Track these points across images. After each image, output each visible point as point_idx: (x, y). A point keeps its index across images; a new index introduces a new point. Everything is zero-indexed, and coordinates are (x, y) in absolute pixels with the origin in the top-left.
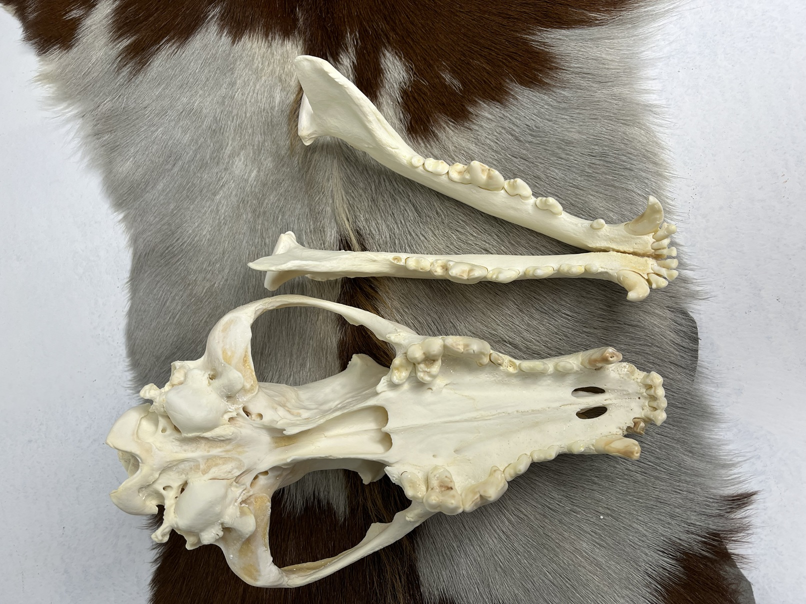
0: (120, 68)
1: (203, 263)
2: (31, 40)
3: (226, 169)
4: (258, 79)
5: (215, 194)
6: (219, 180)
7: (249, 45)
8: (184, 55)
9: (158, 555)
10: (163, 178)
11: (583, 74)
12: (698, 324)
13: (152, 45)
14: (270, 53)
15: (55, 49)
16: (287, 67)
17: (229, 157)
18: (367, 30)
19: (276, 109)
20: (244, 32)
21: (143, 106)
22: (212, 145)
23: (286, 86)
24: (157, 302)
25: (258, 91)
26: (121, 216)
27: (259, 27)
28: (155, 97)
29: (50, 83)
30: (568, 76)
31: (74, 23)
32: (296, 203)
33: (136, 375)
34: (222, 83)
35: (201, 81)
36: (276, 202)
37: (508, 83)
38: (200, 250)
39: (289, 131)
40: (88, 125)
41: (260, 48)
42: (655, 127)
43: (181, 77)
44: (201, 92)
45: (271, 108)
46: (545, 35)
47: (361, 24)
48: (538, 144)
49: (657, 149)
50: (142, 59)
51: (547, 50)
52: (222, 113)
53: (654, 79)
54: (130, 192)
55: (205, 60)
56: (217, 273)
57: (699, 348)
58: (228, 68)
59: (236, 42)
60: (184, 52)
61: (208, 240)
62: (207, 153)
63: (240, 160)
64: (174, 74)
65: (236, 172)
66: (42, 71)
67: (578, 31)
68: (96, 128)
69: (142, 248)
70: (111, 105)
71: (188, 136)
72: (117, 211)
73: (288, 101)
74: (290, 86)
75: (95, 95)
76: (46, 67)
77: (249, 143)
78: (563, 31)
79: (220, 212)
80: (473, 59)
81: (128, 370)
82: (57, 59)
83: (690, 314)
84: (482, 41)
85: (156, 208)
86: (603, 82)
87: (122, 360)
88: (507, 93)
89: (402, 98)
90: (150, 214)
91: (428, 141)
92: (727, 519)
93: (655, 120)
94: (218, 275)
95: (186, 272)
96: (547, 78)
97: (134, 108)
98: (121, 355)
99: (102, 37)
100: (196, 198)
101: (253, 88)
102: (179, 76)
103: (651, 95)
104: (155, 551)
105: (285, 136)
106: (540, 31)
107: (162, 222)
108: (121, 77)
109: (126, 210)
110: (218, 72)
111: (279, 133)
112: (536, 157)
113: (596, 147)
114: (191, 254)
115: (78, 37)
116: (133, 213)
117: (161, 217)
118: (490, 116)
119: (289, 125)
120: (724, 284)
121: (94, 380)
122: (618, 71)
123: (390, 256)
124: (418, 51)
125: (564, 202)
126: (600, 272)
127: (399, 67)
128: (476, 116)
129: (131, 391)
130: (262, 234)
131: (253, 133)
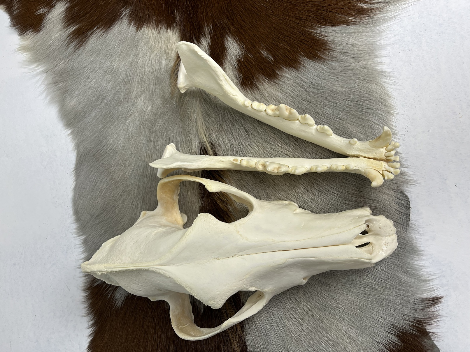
0: (69, 44)
1: (119, 160)
2: (15, 26)
3: (133, 105)
4: (152, 52)
5: (126, 119)
6: (129, 111)
7: (147, 32)
8: (108, 37)
9: (92, 332)
10: (95, 109)
11: (344, 53)
12: (410, 199)
13: (88, 31)
14: (160, 37)
15: (30, 32)
16: (169, 45)
17: (135, 98)
18: (217, 25)
19: (163, 70)
20: (143, 24)
21: (84, 67)
22: (124, 90)
23: (169, 56)
24: (91, 183)
25: (152, 59)
26: (69, 132)
27: (153, 21)
28: (90, 62)
29: (27, 52)
30: (335, 54)
31: (41, 16)
32: (175, 125)
33: (79, 226)
34: (130, 54)
35: (118, 53)
36: (162, 125)
37: (300, 57)
38: (117, 152)
39: (171, 83)
40: (50, 77)
41: (153, 34)
42: (386, 84)
43: (106, 50)
44: (118, 59)
45: (160, 70)
46: (322, 30)
47: (213, 21)
48: (317, 93)
49: (387, 97)
50: (82, 39)
51: (323, 39)
52: (131, 72)
53: (385, 57)
54: (75, 117)
55: (121, 40)
56: (128, 166)
57: (411, 213)
58: (134, 45)
59: (139, 30)
60: (107, 35)
61: (122, 146)
62: (121, 95)
63: (141, 100)
64: (101, 48)
65: (139, 107)
66: (22, 45)
67: (341, 28)
68: (54, 79)
69: (82, 151)
70: (63, 66)
71: (110, 85)
72: (67, 128)
73: (170, 66)
74: (171, 57)
75: (54, 60)
76: (24, 43)
77: (146, 90)
78: (333, 28)
79: (129, 130)
80: (279, 43)
81: (74, 223)
82: (31, 38)
83: (406, 193)
84: (285, 32)
85: (91, 127)
86: (355, 58)
87: (70, 217)
88: (300, 63)
89: (238, 65)
90: (87, 131)
91: (253, 90)
92: (426, 312)
93: (387, 81)
94: (128, 168)
95: (109, 165)
96: (323, 55)
97: (77, 68)
98: (69, 214)
99: (58, 25)
100: (115, 121)
101: (149, 57)
102: (105, 50)
103: (384, 66)
104: (90, 329)
105: (168, 86)
106: (319, 27)
107: (95, 136)
108: (69, 49)
109: (72, 128)
110: (128, 47)
111: (165, 84)
112: (316, 101)
113: (352, 96)
114: (112, 155)
115: (44, 25)
116: (77, 130)
117: (94, 133)
118: (289, 77)
119: (170, 79)
120: (425, 176)
121: (53, 228)
122: (364, 51)
123: (231, 159)
124: (247, 37)
125: (332, 127)
126: (354, 169)
127: (236, 47)
128: (281, 76)
129: (76, 235)
130: (154, 144)
131: (149, 84)
